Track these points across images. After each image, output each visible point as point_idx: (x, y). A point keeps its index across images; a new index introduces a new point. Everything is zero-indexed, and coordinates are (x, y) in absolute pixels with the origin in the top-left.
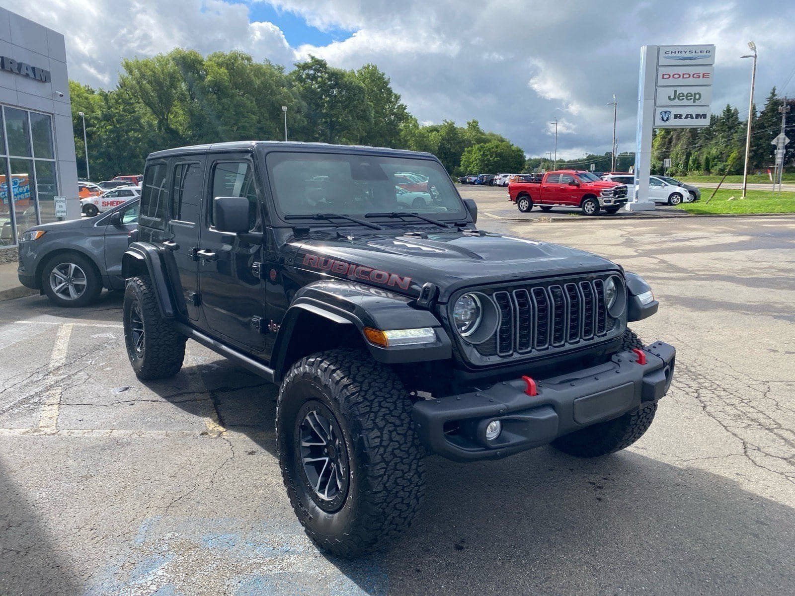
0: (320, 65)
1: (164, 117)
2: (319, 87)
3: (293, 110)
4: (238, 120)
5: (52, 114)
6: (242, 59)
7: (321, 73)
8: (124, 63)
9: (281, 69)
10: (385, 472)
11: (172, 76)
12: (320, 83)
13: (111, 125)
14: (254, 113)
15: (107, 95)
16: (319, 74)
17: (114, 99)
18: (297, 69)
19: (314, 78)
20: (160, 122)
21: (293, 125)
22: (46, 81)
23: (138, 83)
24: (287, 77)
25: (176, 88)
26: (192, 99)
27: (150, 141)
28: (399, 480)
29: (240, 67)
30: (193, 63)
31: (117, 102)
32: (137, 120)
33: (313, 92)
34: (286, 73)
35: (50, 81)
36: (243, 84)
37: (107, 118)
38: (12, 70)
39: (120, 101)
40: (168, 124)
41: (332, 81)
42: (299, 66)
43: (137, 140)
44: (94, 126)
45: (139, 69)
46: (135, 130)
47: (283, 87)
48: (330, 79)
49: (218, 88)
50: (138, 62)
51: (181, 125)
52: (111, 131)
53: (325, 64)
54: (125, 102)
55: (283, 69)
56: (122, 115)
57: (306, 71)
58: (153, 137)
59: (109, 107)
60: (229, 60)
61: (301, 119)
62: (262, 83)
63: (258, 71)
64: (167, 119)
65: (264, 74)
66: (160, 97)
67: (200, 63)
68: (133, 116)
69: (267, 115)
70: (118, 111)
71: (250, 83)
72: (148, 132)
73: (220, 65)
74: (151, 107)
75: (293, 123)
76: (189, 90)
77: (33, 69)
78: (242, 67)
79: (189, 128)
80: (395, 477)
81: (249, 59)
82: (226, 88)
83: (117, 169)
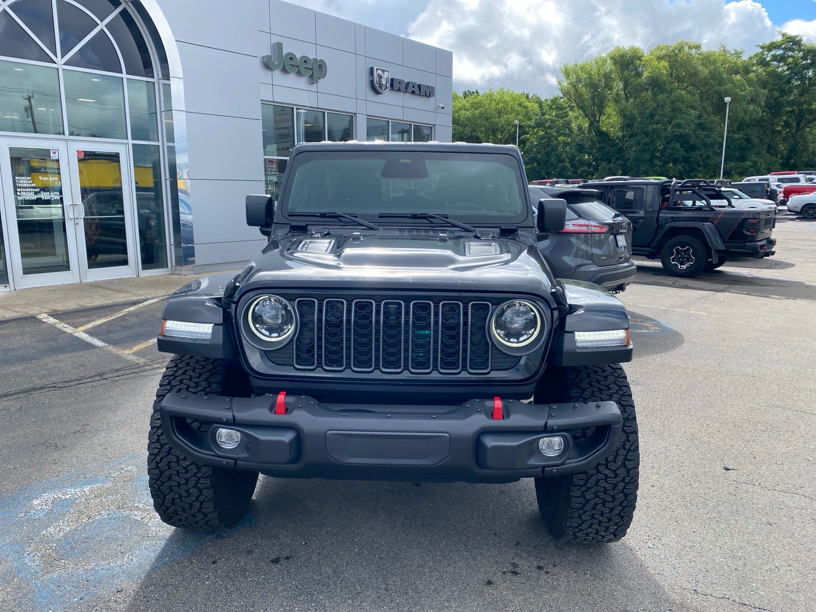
0: (793, 42)
1: (595, 120)
2: (788, 70)
3: (745, 101)
4: (674, 117)
5: (434, 125)
6: (690, 48)
7: (793, 52)
8: (563, 69)
9: (738, 54)
10: (159, 452)
11: (607, 77)
12: (790, 64)
13: (543, 131)
14: (694, 108)
15: (542, 102)
16: (790, 53)
17: (548, 105)
18: (761, 50)
19: (781, 59)
20: (591, 124)
21: (743, 118)
22: (429, 96)
23: (574, 86)
24: (745, 61)
25: (611, 88)
26: (627, 98)
27: (578, 145)
28: (172, 464)
29: (685, 58)
30: (632, 60)
31: (550, 108)
32: (568, 125)
33: (778, 76)
34: (745, 58)
35: (434, 96)
36: (686, 76)
37: (539, 125)
38: (399, 89)
39: (554, 106)
40: (598, 126)
41: (807, 59)
42: (763, 48)
43: (566, 144)
44: (528, 134)
45: (576, 73)
46: (565, 135)
47: (736, 75)
48: (804, 58)
49: (656, 84)
50: (576, 66)
51: (612, 126)
52: (543, 138)
53: (800, 41)
54: (560, 108)
55: (741, 53)
56: (555, 121)
57: (773, 52)
58: (581, 140)
59: (543, 114)
60: (673, 51)
61: (754, 110)
62: (710, 72)
63: (707, 60)
64: (598, 122)
65: (715, 62)
66: (593, 99)
67: (640, 58)
68: (565, 121)
69: (710, 109)
70: (551, 117)
71: (696, 74)
72: (578, 135)
73: (659, 58)
74: (584, 111)
75: (742, 115)
76: (625, 88)
77: (419, 86)
78: (688, 57)
79: (622, 129)
80: (169, 460)
81: (698, 47)
82: (664, 83)
83: (543, 174)
